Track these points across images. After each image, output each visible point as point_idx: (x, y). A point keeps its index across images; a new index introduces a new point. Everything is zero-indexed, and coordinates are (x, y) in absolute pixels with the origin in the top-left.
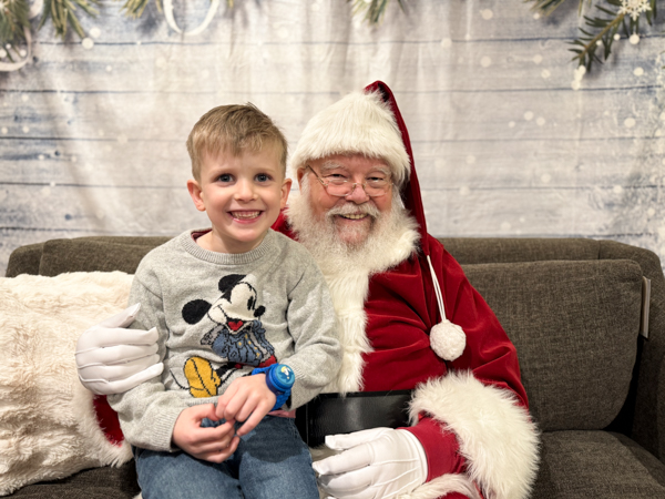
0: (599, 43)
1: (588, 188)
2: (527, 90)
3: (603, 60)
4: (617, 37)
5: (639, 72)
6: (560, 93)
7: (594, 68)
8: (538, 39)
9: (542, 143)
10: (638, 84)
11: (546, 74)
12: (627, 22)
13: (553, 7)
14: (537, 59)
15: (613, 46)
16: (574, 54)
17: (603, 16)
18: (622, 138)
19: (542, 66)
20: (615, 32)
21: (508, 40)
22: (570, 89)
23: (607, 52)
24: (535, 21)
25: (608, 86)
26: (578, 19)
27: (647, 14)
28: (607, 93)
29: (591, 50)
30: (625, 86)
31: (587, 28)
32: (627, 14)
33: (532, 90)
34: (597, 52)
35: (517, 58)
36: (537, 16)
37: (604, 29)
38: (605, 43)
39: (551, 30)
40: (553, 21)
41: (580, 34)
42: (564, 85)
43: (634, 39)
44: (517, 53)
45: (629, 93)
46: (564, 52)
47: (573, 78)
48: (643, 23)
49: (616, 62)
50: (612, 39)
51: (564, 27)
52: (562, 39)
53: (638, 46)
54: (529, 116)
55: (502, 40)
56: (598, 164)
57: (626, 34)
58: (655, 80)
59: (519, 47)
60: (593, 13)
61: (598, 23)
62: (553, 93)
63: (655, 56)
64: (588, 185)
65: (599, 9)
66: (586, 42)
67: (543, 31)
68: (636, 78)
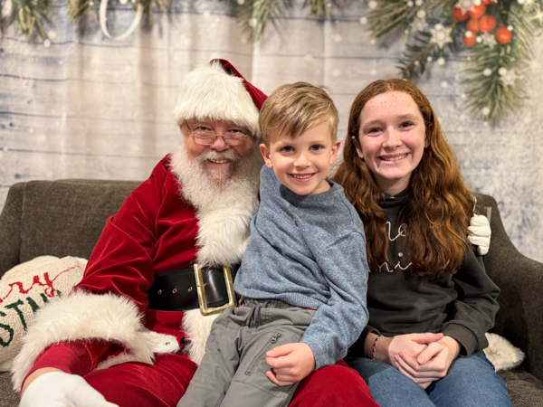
0: (417, 63)
3: (419, 74)
4: (429, 59)
5: (444, 84)
7: (413, 80)
8: (373, 58)
10: (444, 93)
12: (436, 49)
13: (384, 36)
14: (373, 72)
15: (427, 65)
16: (399, 70)
17: (419, 44)
20: (428, 55)
21: (352, 58)
23: (423, 69)
24: (371, 45)
26: (401, 46)
27: (449, 45)
29: (411, 68)
30: (436, 94)
31: (407, 52)
32: (436, 44)
34: (415, 69)
35: (358, 71)
36: (373, 42)
37: (420, 54)
38: (421, 63)
39: (383, 52)
40: (384, 45)
41: (402, 56)
43: (441, 61)
44: (359, 68)
45: (438, 100)
46: (393, 68)
48: (447, 50)
49: (429, 77)
50: (426, 60)
51: (392, 51)
52: (390, 59)
53: (445, 66)
55: (348, 58)
57: (436, 57)
58: (454, 92)
59: (360, 62)
60: (412, 42)
61: (415, 49)
63: (455, 74)
65: (417, 39)
66: (407, 63)
67: (377, 53)
68: (443, 89)
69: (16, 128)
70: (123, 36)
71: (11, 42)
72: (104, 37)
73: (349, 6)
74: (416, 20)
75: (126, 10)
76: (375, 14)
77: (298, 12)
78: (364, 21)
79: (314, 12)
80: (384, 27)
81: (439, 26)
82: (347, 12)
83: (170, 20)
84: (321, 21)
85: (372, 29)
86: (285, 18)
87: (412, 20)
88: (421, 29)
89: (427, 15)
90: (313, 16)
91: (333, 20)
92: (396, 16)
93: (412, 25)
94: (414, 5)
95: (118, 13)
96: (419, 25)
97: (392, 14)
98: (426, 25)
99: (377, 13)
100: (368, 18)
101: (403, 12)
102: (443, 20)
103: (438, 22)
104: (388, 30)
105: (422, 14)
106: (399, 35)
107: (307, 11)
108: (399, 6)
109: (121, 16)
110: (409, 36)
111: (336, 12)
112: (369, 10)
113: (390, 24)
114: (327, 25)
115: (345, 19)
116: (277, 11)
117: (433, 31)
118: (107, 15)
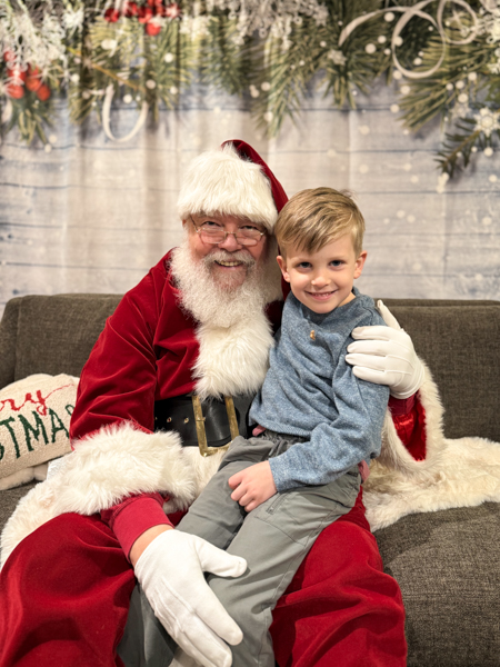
0: (459, 155)
1: (454, 276)
2: (400, 193)
3: (463, 168)
4: (474, 149)
5: (493, 178)
6: (428, 195)
7: (455, 175)
8: (407, 151)
9: (413, 237)
10: (493, 189)
11: (415, 179)
12: (482, 137)
13: (419, 125)
14: (408, 167)
15: (472, 157)
16: (438, 164)
17: (462, 133)
18: (481, 234)
19: (412, 172)
20: (473, 145)
21: (382, 151)
22: (435, 192)
23: (466, 161)
24: (404, 136)
25: (469, 189)
26: (440, 135)
27: (497, 132)
28: (468, 195)
29: (453, 161)
30: (483, 190)
31: (447, 143)
32: (482, 132)
33: (404, 193)
34: (457, 162)
35: (390, 166)
36: (406, 132)
37: (463, 143)
38: (464, 154)
39: (418, 143)
40: (420, 136)
41: (441, 147)
42: (430, 188)
43: (488, 151)
44: (391, 162)
45: (486, 196)
46: (430, 161)
47: (437, 184)
48: (495, 138)
49: (474, 170)
50: (470, 151)
51: (429, 141)
52: (427, 151)
53: (493, 157)
54: (401, 214)
55: (377, 151)
56: (462, 255)
57: (482, 147)
59: (391, 156)
60: (453, 130)
61: (457, 138)
62: (421, 195)
64: (454, 273)
65: (458, 126)
66: (448, 155)
67: (412, 145)
68: (491, 184)
69: (14, 240)
70: (127, 138)
71: (11, 148)
72: (107, 139)
73: (377, 93)
74: (457, 105)
75: (131, 108)
76: (407, 101)
77: (318, 102)
78: (395, 108)
79: (338, 101)
80: (419, 115)
81: (484, 111)
82: (376, 99)
83: (178, 118)
84: (346, 111)
85: (405, 117)
86: (305, 110)
87: (452, 105)
88: (463, 116)
89: (470, 99)
90: (336, 106)
91: (359, 110)
92: (433, 102)
93: (453, 111)
94: (455, 88)
95: (121, 113)
96: (461, 111)
97: (428, 99)
98: (469, 110)
99: (411, 99)
100: (400, 106)
101: (442, 96)
102: (489, 104)
103: (484, 106)
104: (423, 118)
105: (463, 98)
106: (437, 122)
107: (330, 100)
108: (437, 90)
109: (125, 116)
110: (449, 124)
111: (363, 100)
112: (401, 97)
113: (426, 112)
114: (353, 116)
115: (373, 108)
116: (295, 103)
117: (477, 117)
118: (111, 115)
